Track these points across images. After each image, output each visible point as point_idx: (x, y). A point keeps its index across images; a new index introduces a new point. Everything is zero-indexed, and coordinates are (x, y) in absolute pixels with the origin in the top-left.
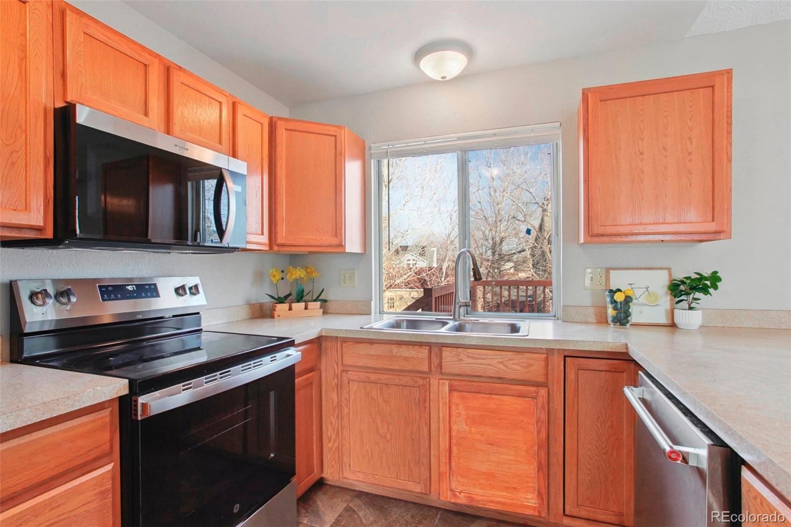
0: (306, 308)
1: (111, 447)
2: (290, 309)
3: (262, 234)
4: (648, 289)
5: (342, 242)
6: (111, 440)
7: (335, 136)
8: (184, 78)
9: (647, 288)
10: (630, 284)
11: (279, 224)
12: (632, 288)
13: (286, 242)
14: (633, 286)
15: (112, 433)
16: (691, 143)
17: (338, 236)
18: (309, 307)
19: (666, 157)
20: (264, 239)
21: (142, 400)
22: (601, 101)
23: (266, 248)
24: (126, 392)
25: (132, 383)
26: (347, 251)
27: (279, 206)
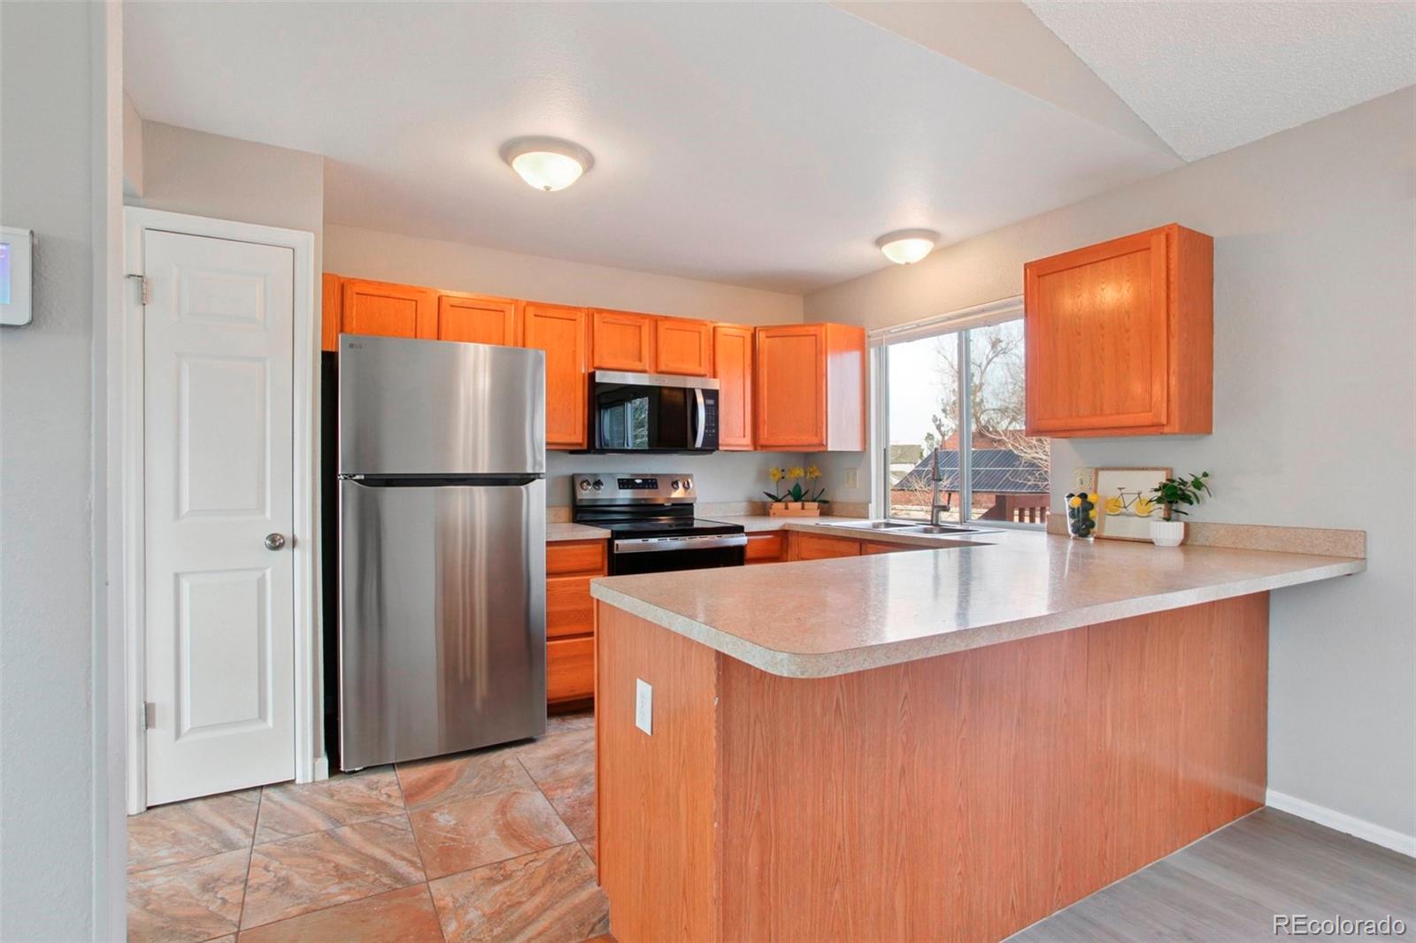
0: (803, 508)
1: (603, 565)
2: (787, 508)
3: (744, 436)
4: (1141, 495)
5: (822, 441)
6: (603, 562)
7: (815, 335)
8: (667, 324)
9: (1139, 494)
10: (1120, 489)
11: (761, 427)
12: (1122, 494)
13: (768, 443)
14: (1123, 491)
15: (603, 558)
16: (1129, 318)
17: (819, 435)
18: (806, 507)
19: (1103, 336)
20: (748, 440)
21: (617, 542)
22: (1039, 277)
23: (751, 448)
24: (609, 536)
25: (612, 532)
26: (829, 449)
27: (761, 409)
